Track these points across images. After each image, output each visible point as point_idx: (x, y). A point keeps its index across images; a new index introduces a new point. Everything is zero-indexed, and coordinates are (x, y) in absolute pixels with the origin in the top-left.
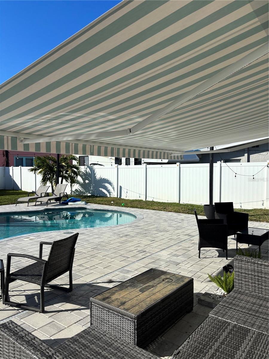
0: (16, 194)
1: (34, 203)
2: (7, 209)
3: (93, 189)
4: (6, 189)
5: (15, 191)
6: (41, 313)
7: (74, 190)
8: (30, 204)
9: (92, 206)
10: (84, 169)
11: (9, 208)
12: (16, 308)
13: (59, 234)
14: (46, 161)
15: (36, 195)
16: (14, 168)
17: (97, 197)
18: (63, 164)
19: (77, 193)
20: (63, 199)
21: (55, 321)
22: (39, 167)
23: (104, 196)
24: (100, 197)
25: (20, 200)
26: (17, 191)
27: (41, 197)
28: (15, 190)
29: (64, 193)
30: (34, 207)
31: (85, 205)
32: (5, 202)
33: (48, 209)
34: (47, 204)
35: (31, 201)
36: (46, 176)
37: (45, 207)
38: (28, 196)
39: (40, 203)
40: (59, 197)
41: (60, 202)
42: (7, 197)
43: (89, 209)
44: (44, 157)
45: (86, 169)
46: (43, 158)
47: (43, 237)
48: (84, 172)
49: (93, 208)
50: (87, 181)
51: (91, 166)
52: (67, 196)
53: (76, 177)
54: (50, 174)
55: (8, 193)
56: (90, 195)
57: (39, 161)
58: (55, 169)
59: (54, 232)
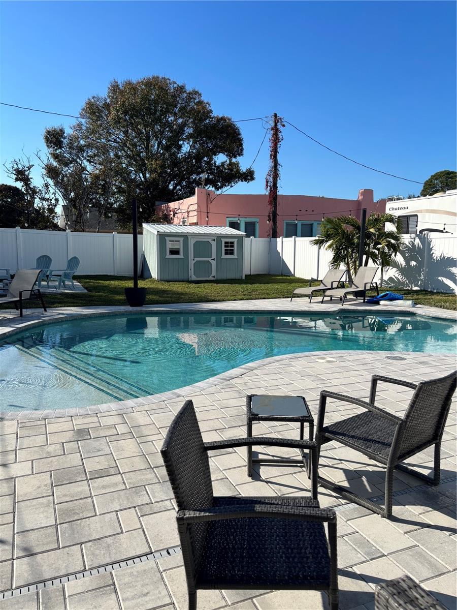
0: (287, 282)
1: (320, 299)
2: (279, 305)
3: (425, 277)
4: (272, 273)
5: (284, 278)
6: (384, 519)
7: (386, 278)
8: (315, 299)
9: (425, 311)
10: (410, 240)
11: (282, 304)
12: (334, 494)
13: (378, 358)
14: (342, 226)
15: (322, 284)
16: (285, 239)
17: (432, 293)
18: (372, 230)
19: (392, 285)
20: (371, 295)
21: (420, 546)
22: (328, 237)
23: (448, 292)
24: (438, 293)
25: (298, 291)
26: (288, 278)
27: (332, 288)
28: (285, 276)
29: (372, 283)
30: (321, 304)
31: (413, 307)
32: (273, 293)
33: (344, 309)
34: (342, 300)
35: (315, 293)
36: (340, 253)
37: (339, 307)
38: (310, 286)
39: (329, 298)
40: (363, 289)
41: (364, 300)
42: (276, 286)
43: (421, 316)
44: (338, 219)
45: (413, 240)
46: (336, 221)
47: (349, 361)
48: (408, 244)
49: (431, 315)
50: (413, 263)
51: (425, 235)
52: (376, 289)
53: (393, 254)
54: (346, 249)
55: (274, 279)
56: (419, 289)
57: (329, 226)
58: (356, 240)
59: (368, 353)
